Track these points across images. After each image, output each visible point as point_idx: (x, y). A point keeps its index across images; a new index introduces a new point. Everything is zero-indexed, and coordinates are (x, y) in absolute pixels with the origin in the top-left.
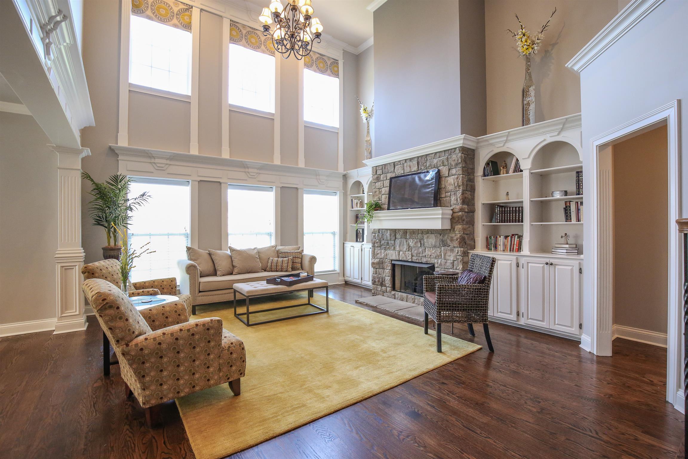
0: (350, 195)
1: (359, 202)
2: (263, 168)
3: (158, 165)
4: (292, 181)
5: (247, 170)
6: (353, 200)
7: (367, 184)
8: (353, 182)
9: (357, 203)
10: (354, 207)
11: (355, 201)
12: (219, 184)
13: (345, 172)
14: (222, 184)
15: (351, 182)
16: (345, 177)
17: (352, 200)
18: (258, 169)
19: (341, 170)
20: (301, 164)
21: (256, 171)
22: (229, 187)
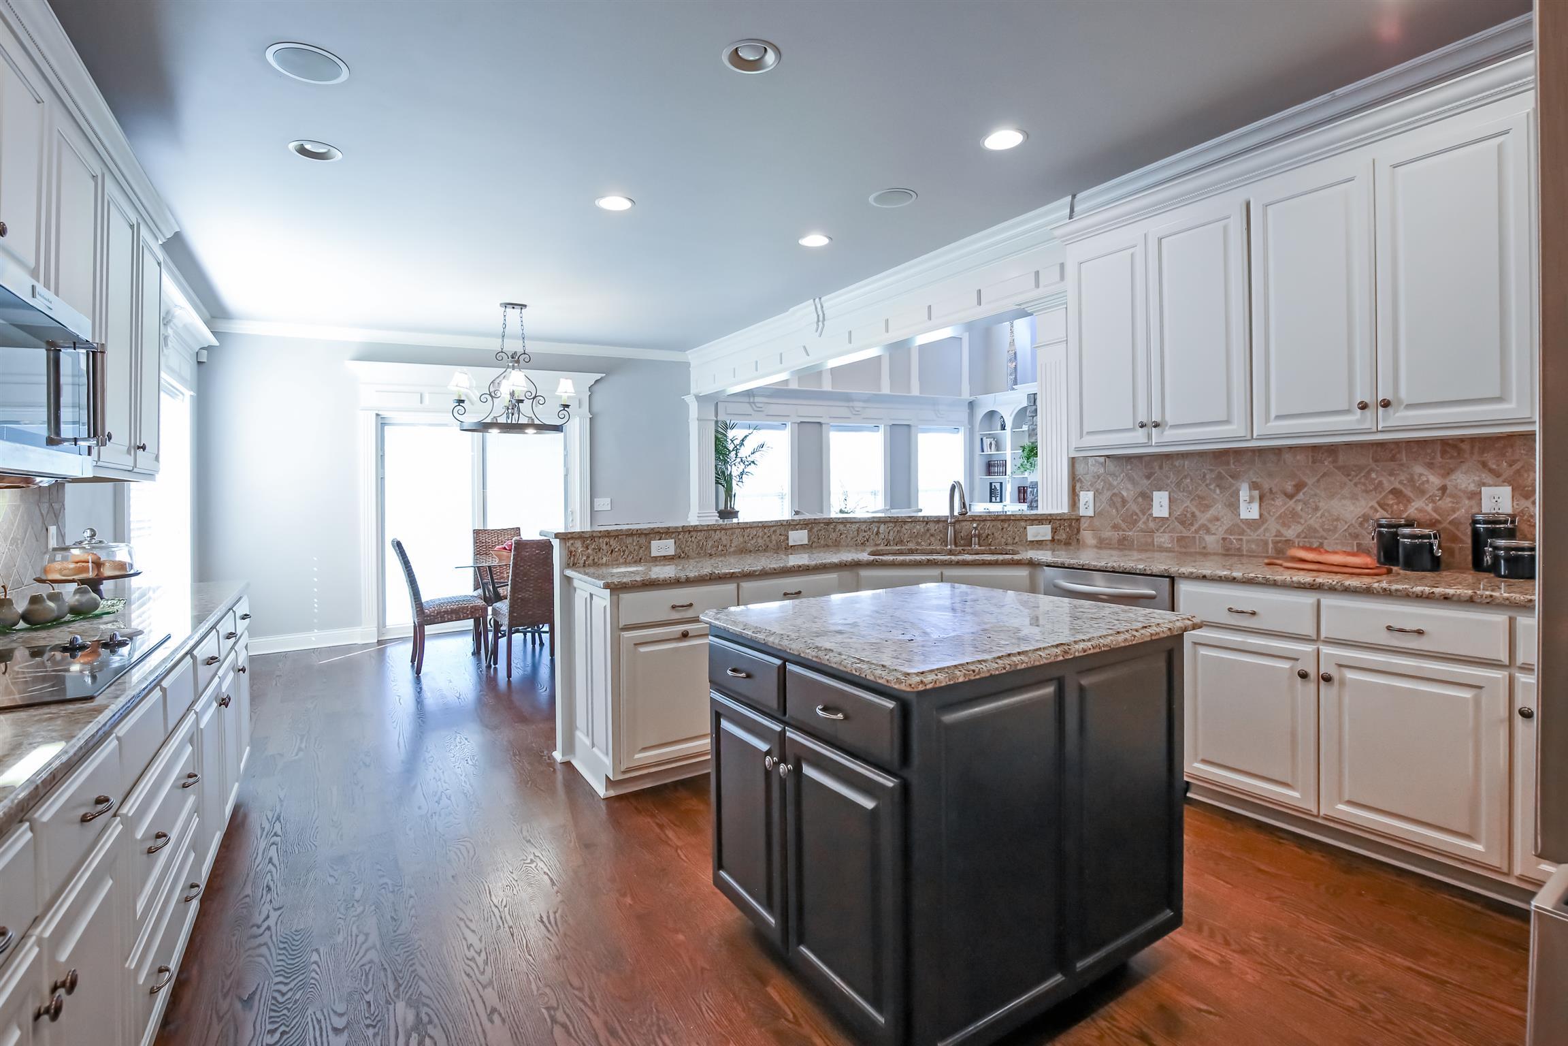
0: (979, 431)
1: (993, 443)
2: (869, 399)
3: (758, 405)
4: (903, 415)
5: (851, 404)
6: (984, 439)
7: (1011, 416)
8: (984, 413)
9: (991, 444)
10: (985, 449)
11: (987, 441)
12: (817, 425)
13: (972, 398)
14: (824, 425)
15: (981, 413)
16: (971, 405)
17: (982, 439)
18: (864, 401)
19: (966, 395)
20: (915, 391)
21: (861, 404)
22: (831, 428)
